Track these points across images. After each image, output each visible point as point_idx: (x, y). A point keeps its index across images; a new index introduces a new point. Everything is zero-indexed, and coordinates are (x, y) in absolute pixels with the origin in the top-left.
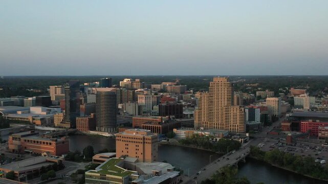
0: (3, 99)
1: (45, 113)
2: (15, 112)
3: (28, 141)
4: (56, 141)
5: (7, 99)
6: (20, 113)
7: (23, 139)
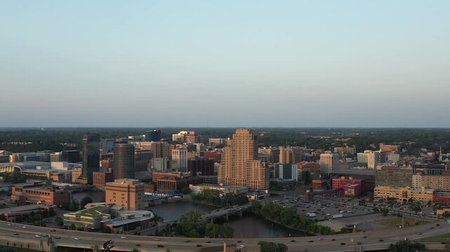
0: (27, 153)
1: (66, 169)
2: (34, 168)
3: (29, 192)
4: (54, 191)
5: (33, 154)
6: (39, 168)
7: (24, 190)
